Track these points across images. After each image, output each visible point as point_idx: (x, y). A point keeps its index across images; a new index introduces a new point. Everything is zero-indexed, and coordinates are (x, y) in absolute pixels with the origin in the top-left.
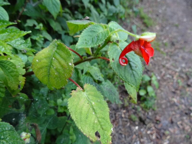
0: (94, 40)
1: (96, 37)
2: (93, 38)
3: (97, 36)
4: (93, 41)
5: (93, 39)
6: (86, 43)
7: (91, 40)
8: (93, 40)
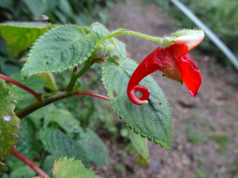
0: (65, 55)
1: (69, 49)
2: (64, 53)
3: (71, 47)
4: (63, 59)
5: (62, 53)
6: (47, 63)
7: (59, 56)
8: (62, 56)
